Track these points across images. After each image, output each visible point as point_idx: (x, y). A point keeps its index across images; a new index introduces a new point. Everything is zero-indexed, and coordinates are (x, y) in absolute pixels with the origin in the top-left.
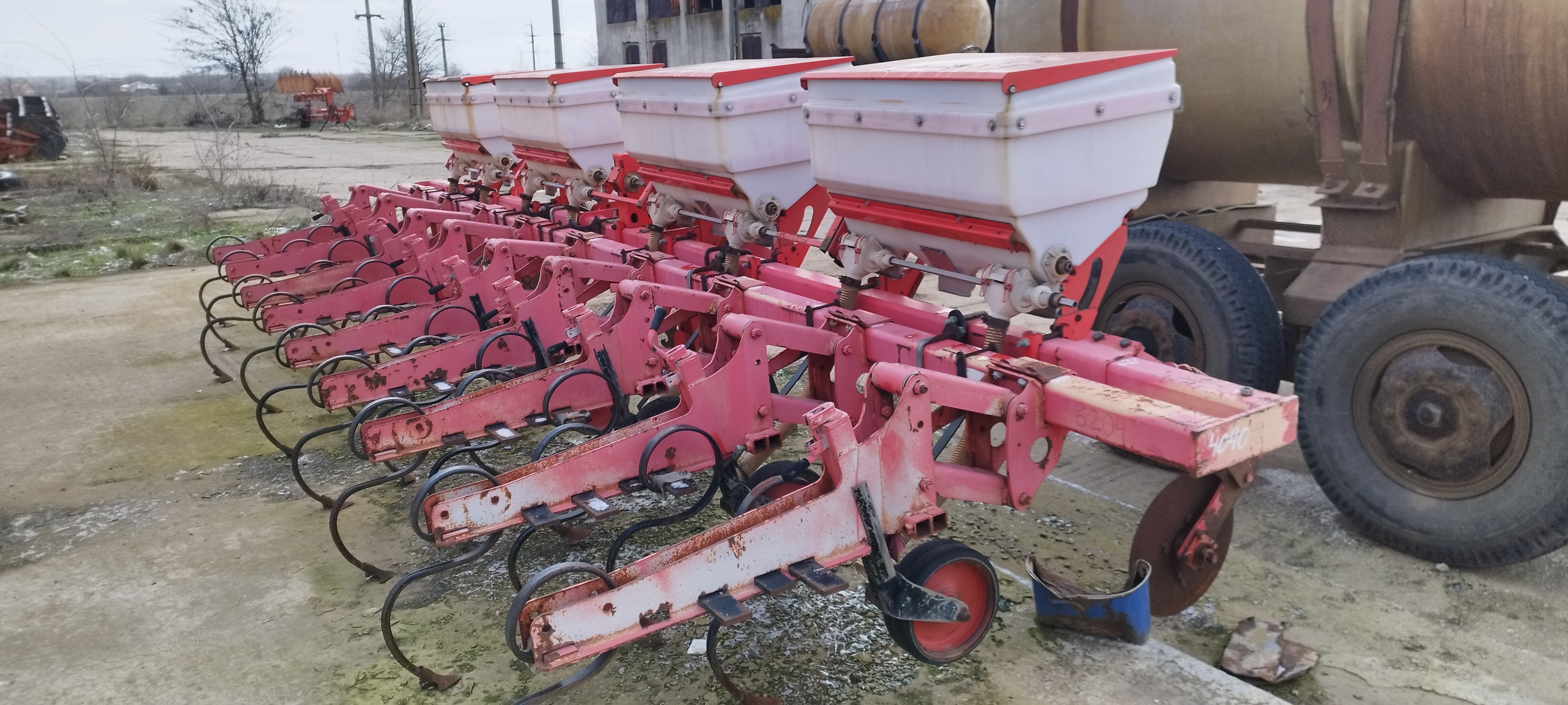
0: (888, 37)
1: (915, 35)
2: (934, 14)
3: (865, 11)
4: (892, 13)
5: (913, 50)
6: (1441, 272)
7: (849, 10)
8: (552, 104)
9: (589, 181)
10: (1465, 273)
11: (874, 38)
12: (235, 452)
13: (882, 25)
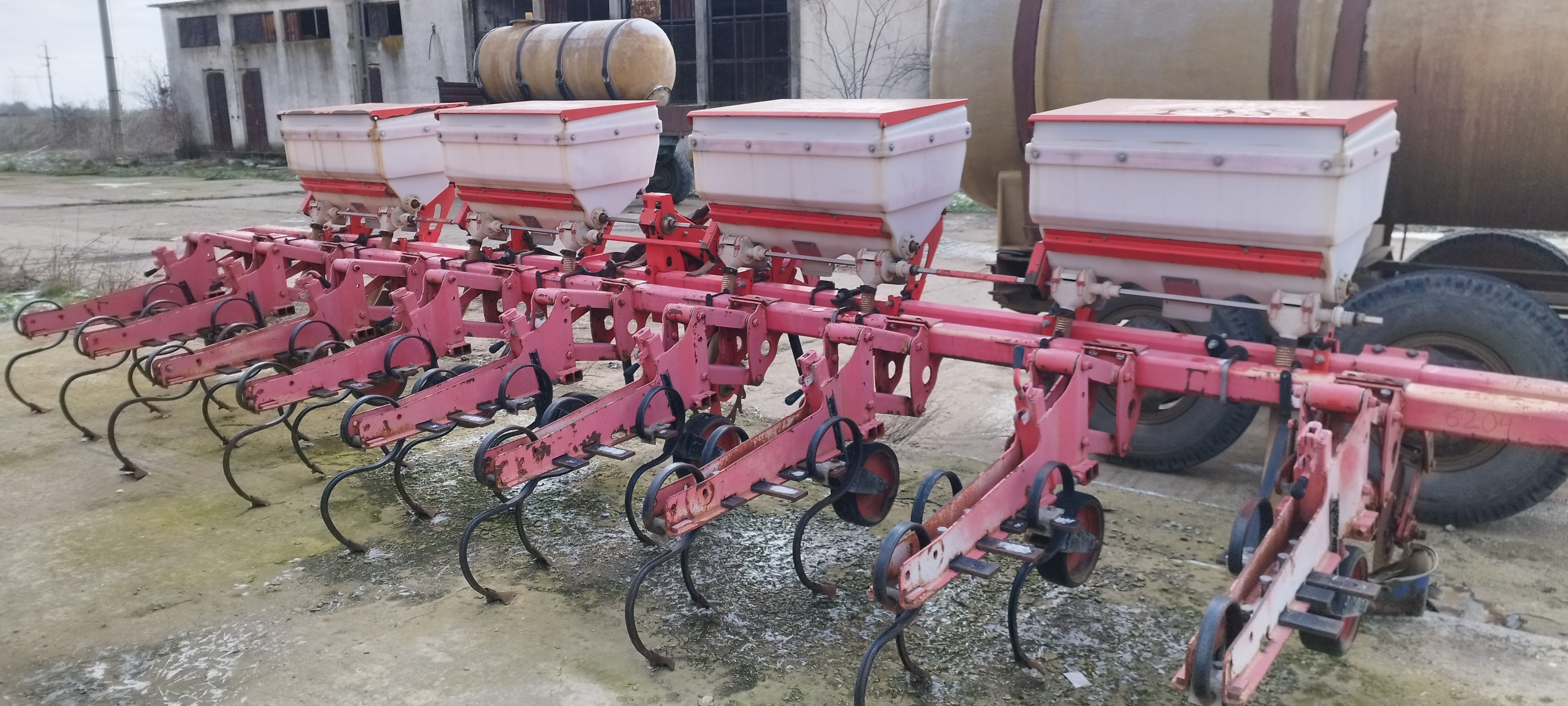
0: (573, 73)
1: (605, 73)
2: (624, 53)
3: (545, 47)
4: (578, 50)
5: (602, 89)
6: (1438, 285)
7: (526, 46)
8: (561, 142)
9: (593, 225)
10: (1459, 285)
11: (559, 74)
12: (278, 557)
13: (566, 62)
